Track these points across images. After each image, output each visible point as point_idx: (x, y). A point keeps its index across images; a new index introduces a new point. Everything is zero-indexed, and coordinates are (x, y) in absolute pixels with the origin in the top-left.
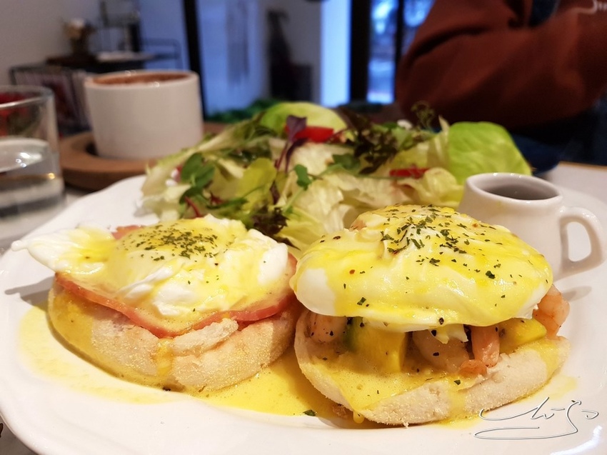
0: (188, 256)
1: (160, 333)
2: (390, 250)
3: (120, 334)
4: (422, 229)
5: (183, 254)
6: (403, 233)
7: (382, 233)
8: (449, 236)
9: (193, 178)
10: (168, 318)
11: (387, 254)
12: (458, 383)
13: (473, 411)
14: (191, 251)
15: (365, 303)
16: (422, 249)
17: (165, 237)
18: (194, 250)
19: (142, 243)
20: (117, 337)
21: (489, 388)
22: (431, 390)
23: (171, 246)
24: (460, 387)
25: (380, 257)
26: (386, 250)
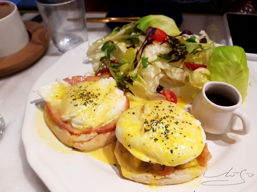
0: (86, 105)
1: (72, 133)
2: (145, 129)
3: (61, 131)
4: (158, 124)
5: (85, 104)
6: (152, 122)
7: (146, 119)
8: (167, 129)
9: (106, 51)
10: (76, 129)
11: (143, 130)
12: (155, 177)
13: (159, 184)
14: (88, 103)
15: (130, 147)
16: (155, 132)
17: (81, 94)
18: (89, 102)
19: (73, 96)
20: (60, 132)
21: (166, 180)
22: (146, 177)
23: (82, 99)
24: (155, 178)
25: (141, 130)
26: (144, 128)
